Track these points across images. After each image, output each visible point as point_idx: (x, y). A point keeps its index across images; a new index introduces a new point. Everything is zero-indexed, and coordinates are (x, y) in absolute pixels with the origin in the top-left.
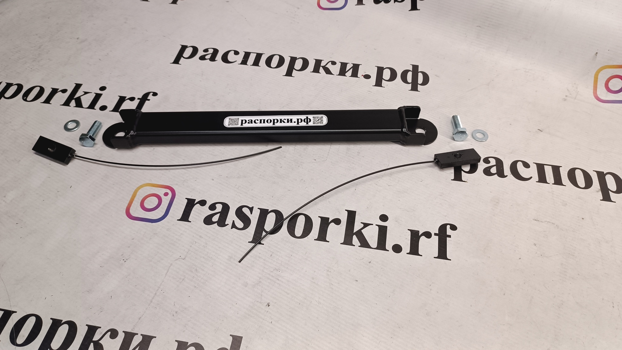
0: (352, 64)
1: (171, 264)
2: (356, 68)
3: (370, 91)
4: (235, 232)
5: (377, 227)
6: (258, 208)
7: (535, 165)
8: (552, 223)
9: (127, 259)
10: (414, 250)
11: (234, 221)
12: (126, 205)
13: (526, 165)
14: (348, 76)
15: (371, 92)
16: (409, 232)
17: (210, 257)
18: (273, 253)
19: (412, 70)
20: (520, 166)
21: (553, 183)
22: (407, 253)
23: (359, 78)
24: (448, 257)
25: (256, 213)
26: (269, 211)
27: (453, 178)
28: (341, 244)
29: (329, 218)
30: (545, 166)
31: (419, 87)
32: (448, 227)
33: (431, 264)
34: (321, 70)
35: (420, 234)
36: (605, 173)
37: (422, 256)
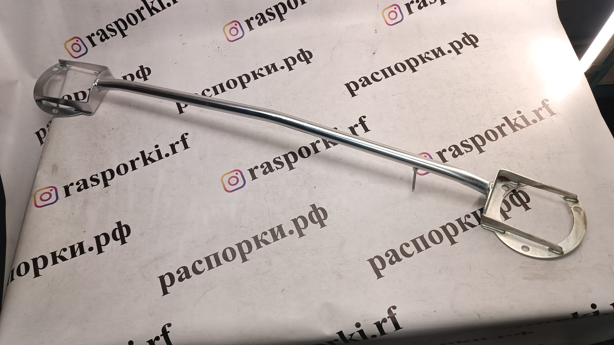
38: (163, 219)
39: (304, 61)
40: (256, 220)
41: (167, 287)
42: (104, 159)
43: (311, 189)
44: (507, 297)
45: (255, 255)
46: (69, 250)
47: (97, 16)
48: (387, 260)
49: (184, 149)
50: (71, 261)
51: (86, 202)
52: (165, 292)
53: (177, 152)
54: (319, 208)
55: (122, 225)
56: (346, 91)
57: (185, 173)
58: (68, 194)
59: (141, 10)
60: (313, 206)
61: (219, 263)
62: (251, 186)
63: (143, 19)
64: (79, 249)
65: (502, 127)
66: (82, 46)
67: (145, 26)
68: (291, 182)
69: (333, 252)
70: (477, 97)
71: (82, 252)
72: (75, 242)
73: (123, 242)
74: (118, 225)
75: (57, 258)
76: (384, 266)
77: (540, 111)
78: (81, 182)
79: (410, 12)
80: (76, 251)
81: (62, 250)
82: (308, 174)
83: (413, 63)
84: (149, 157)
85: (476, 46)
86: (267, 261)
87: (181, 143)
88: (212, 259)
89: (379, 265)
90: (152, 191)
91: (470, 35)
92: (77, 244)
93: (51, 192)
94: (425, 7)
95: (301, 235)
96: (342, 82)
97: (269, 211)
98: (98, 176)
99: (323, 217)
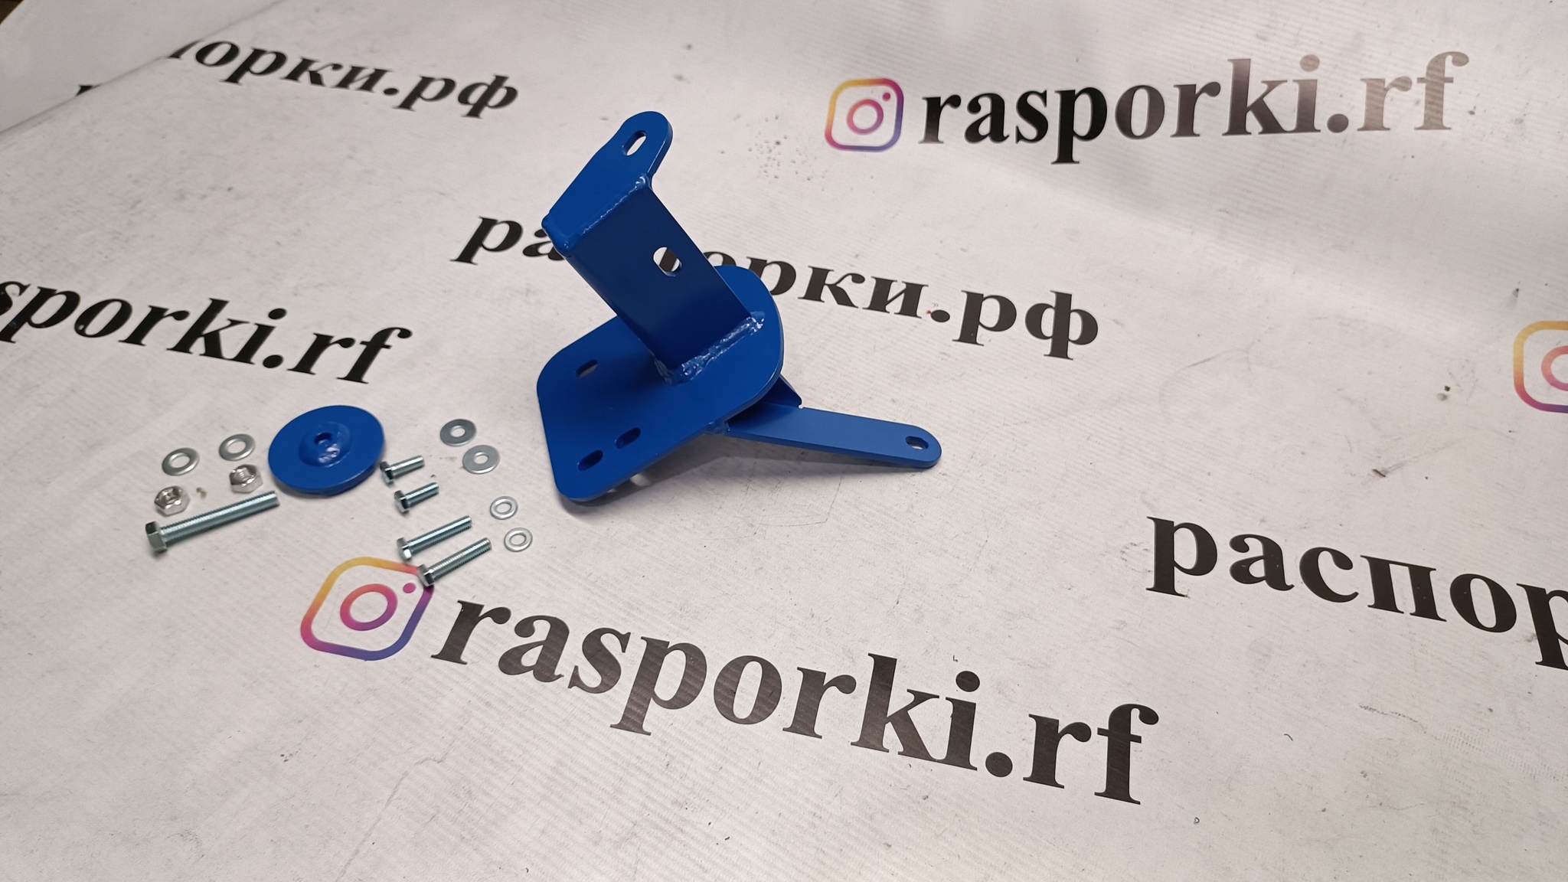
0: (903, 282)
1: (406, 774)
2: (913, 293)
3: (944, 354)
4: (579, 698)
5: (950, 704)
6: (642, 638)
7: (1366, 563)
8: (1411, 719)
9: (291, 755)
10: (1044, 771)
11: (576, 668)
12: (304, 611)
13: (1343, 562)
14: (892, 313)
15: (949, 356)
16: (1033, 721)
17: (507, 761)
18: (673, 757)
19: (1053, 304)
20: (1326, 563)
21: (1414, 610)
22: (1025, 779)
23: (921, 318)
24: (1133, 796)
25: (637, 650)
26: (669, 647)
27: (1152, 585)
28: (852, 744)
29: (825, 674)
30: (1391, 565)
31: (1073, 349)
32: (1135, 714)
33: (1088, 811)
34: (826, 293)
35: (1059, 731)
36: (1547, 593)
37: (1063, 787)
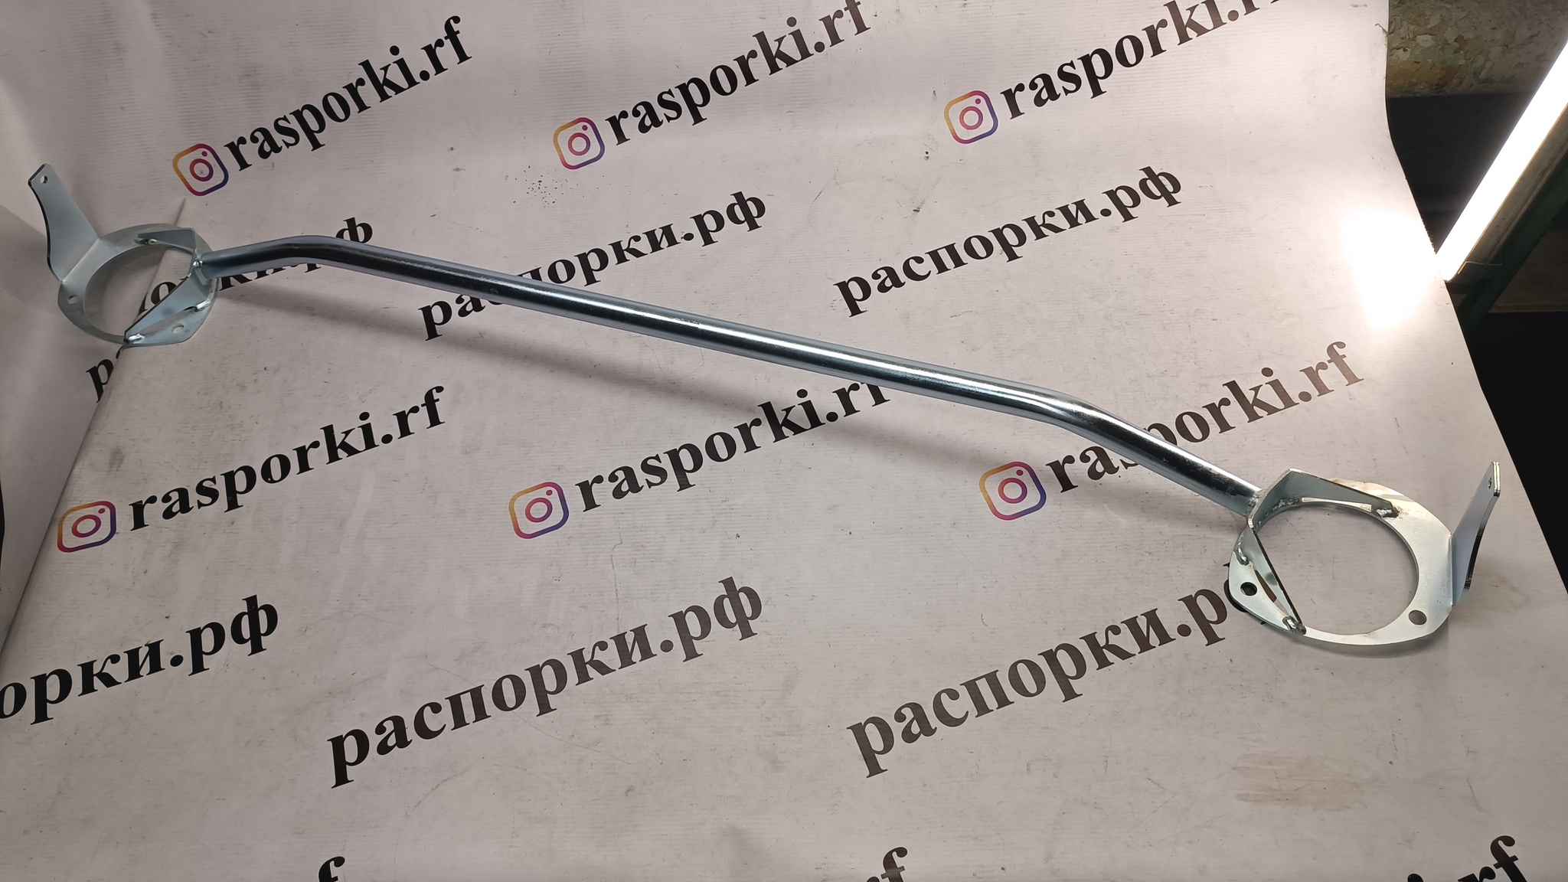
38: (360, 595)
39: (743, 222)
40: (583, 609)
41: (347, 766)
42: (234, 442)
43: (727, 541)
44: (1190, 842)
45: (572, 698)
46: (124, 659)
47: (253, 96)
48: (897, 729)
49: (429, 425)
50: (126, 688)
51: (179, 545)
52: (341, 778)
53: (411, 431)
54: (742, 590)
55: (259, 607)
56: (839, 300)
57: (425, 486)
58: (139, 522)
59: (359, 87)
60: (729, 583)
61: (481, 714)
62: (580, 526)
63: (362, 107)
64: (148, 658)
65: (1223, 407)
66: (215, 165)
67: (367, 125)
68: (681, 519)
69: (764, 702)
70: (1165, 329)
71: (155, 667)
72: (141, 643)
73: (257, 648)
74: (248, 604)
75: (95, 678)
76: (888, 744)
77: (1320, 372)
78: (175, 496)
79: (1015, 112)
80: (140, 664)
81: (109, 660)
82: (723, 501)
83: (1011, 238)
84: (343, 441)
85: (1172, 202)
86: (601, 716)
87: (424, 412)
88: (467, 701)
89: (877, 743)
90: (341, 525)
91: (1160, 174)
92: (146, 645)
93: (100, 516)
94: (1053, 100)
95: (691, 654)
96: (829, 279)
97: (618, 589)
98: (215, 483)
99: (748, 612)
